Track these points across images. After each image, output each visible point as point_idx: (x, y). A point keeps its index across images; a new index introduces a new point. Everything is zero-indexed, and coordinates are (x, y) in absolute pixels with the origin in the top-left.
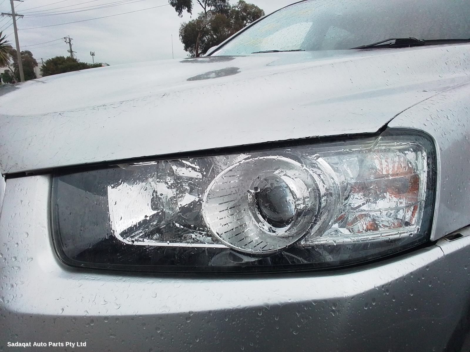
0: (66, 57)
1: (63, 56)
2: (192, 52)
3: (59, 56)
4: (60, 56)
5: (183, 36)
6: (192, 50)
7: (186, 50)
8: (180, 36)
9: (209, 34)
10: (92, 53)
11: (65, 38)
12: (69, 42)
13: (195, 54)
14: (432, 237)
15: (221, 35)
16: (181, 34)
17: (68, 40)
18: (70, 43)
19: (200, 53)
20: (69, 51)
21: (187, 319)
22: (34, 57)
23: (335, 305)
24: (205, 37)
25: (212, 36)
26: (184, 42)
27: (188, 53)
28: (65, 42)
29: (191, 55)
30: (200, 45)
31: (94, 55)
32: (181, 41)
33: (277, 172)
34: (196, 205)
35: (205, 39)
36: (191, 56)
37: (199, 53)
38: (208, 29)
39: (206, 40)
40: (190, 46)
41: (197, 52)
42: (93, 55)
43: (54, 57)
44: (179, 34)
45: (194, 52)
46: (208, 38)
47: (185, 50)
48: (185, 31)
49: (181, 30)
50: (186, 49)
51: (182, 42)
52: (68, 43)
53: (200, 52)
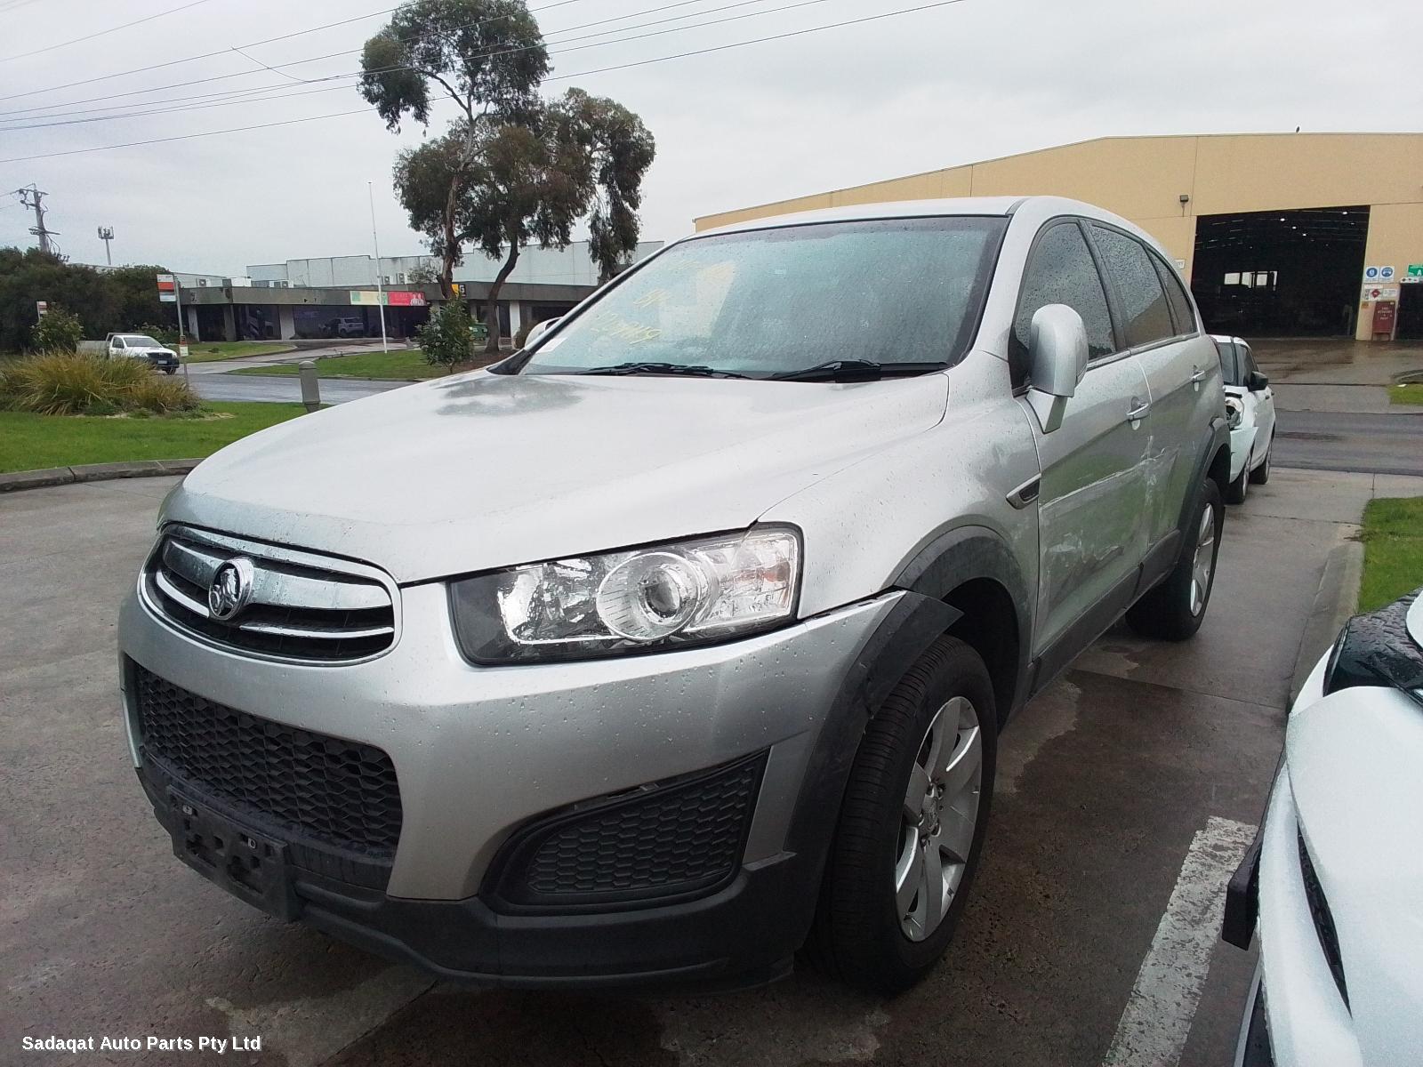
0: (24, 250)
2: (435, 234)
5: (405, 188)
6: (434, 226)
7: (418, 229)
8: (395, 185)
9: (485, 183)
10: (103, 232)
11: (21, 192)
12: (33, 202)
13: (443, 240)
14: (799, 616)
15: (521, 187)
16: (398, 182)
17: (31, 196)
18: (37, 206)
19: (461, 237)
20: (33, 232)
21: (595, 689)
23: (711, 669)
24: (473, 189)
25: (492, 185)
26: (408, 205)
27: (423, 234)
28: (23, 202)
29: (431, 240)
30: (460, 214)
31: (112, 238)
32: (400, 201)
33: (662, 567)
34: (590, 603)
35: (474, 194)
36: (433, 245)
37: (455, 234)
38: (479, 168)
39: (477, 199)
40: (427, 216)
41: (450, 232)
42: (107, 236)
44: (392, 181)
45: (439, 232)
46: (483, 192)
47: (412, 227)
48: (412, 173)
49: (397, 170)
50: (416, 224)
51: (402, 206)
52: (32, 205)
53: (460, 232)
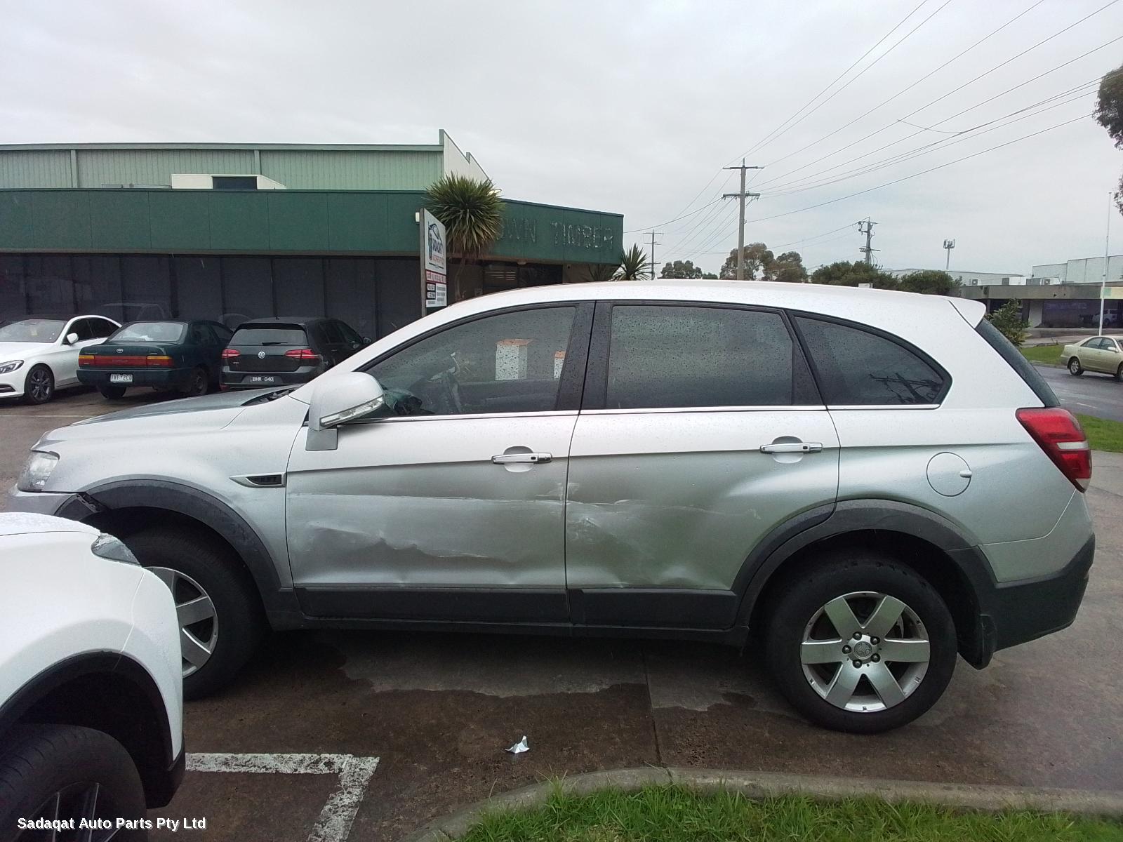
0: (853, 263)
1: (848, 262)
3: (839, 261)
4: (841, 262)
10: (947, 244)
11: (860, 223)
12: (867, 230)
17: (865, 227)
18: (868, 232)
20: (862, 250)
22: (804, 264)
28: (860, 230)
31: (953, 248)
42: (949, 246)
43: (829, 264)
52: (865, 232)
